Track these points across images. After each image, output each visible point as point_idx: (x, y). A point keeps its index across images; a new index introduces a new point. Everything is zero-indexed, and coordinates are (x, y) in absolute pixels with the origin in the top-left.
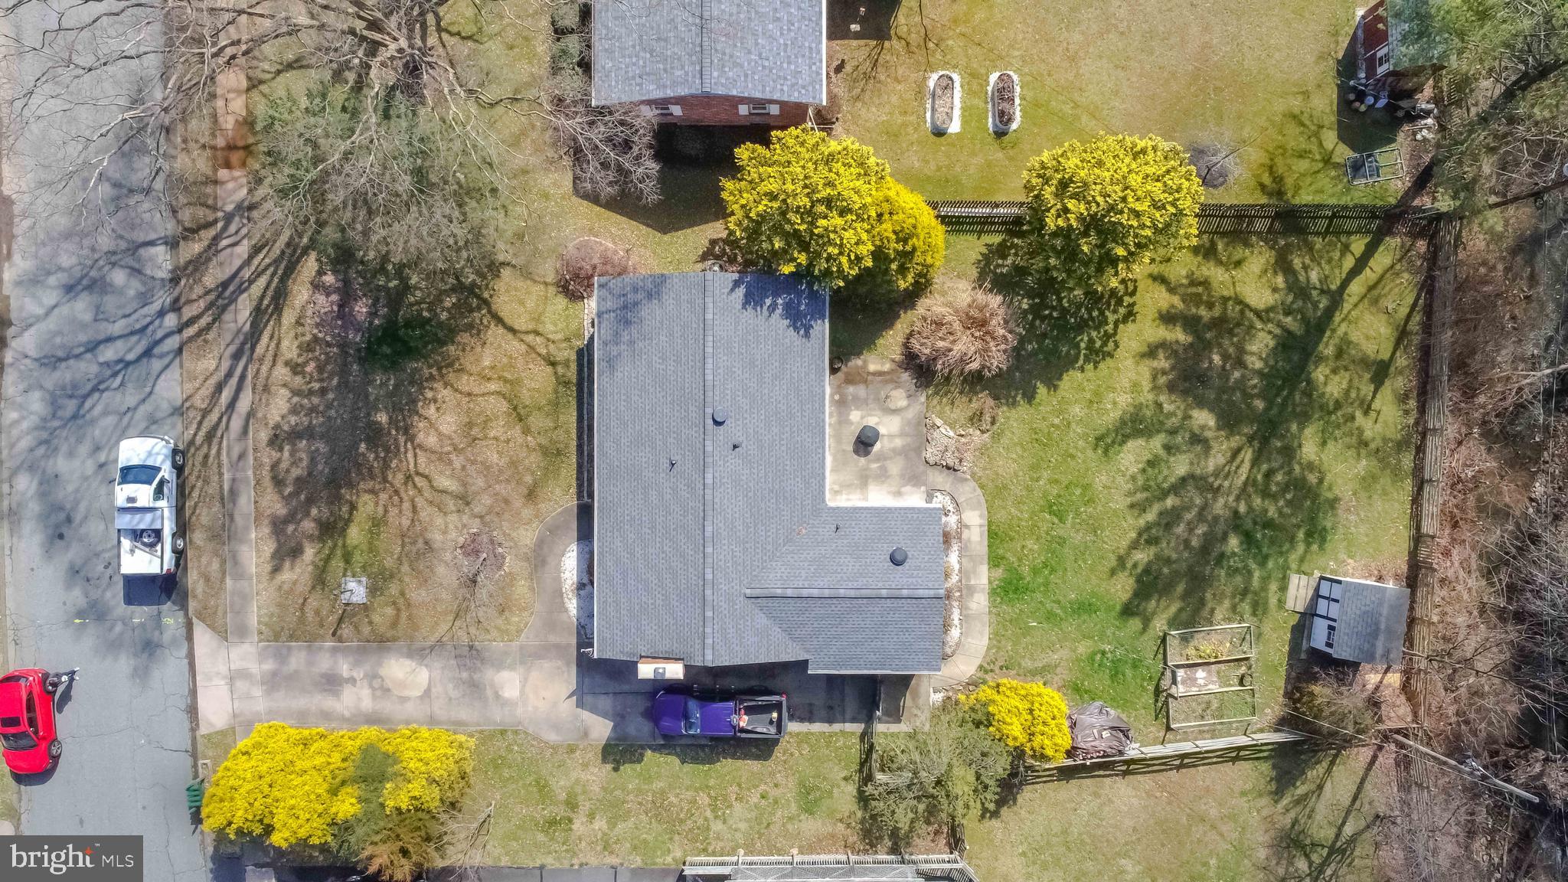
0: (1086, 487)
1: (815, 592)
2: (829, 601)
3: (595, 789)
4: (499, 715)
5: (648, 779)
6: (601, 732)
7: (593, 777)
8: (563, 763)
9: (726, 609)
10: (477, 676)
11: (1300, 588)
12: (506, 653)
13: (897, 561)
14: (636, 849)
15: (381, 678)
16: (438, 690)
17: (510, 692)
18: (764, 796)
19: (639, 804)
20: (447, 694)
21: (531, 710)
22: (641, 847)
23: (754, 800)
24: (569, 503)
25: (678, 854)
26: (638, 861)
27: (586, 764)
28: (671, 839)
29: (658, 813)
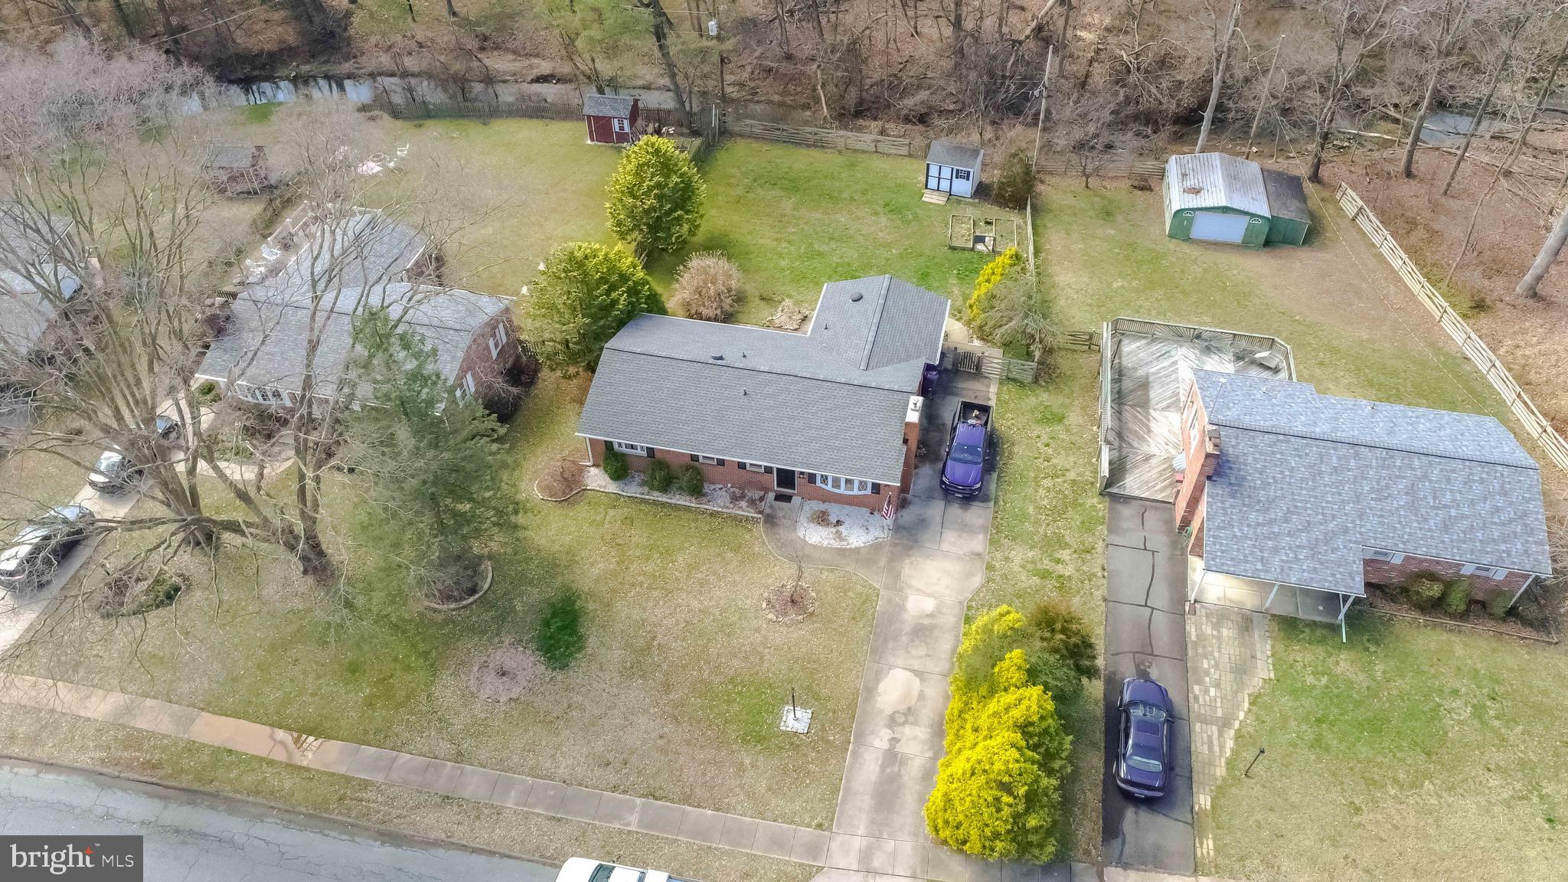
1: (872, 334)
2: (881, 330)
3: (1030, 554)
4: (950, 618)
5: (1025, 516)
6: (978, 543)
7: (1019, 555)
8: (1005, 577)
9: (872, 378)
10: (907, 629)
11: (929, 197)
12: (890, 601)
13: (860, 298)
14: (1089, 530)
15: (894, 713)
16: (916, 664)
17: (929, 605)
18: (1047, 445)
19: (1048, 525)
20: (921, 657)
21: (948, 592)
22: (1088, 526)
23: (1050, 451)
24: (760, 529)
25: (1095, 500)
26: (1102, 529)
27: (1007, 559)
28: (1081, 505)
29: (1057, 512)
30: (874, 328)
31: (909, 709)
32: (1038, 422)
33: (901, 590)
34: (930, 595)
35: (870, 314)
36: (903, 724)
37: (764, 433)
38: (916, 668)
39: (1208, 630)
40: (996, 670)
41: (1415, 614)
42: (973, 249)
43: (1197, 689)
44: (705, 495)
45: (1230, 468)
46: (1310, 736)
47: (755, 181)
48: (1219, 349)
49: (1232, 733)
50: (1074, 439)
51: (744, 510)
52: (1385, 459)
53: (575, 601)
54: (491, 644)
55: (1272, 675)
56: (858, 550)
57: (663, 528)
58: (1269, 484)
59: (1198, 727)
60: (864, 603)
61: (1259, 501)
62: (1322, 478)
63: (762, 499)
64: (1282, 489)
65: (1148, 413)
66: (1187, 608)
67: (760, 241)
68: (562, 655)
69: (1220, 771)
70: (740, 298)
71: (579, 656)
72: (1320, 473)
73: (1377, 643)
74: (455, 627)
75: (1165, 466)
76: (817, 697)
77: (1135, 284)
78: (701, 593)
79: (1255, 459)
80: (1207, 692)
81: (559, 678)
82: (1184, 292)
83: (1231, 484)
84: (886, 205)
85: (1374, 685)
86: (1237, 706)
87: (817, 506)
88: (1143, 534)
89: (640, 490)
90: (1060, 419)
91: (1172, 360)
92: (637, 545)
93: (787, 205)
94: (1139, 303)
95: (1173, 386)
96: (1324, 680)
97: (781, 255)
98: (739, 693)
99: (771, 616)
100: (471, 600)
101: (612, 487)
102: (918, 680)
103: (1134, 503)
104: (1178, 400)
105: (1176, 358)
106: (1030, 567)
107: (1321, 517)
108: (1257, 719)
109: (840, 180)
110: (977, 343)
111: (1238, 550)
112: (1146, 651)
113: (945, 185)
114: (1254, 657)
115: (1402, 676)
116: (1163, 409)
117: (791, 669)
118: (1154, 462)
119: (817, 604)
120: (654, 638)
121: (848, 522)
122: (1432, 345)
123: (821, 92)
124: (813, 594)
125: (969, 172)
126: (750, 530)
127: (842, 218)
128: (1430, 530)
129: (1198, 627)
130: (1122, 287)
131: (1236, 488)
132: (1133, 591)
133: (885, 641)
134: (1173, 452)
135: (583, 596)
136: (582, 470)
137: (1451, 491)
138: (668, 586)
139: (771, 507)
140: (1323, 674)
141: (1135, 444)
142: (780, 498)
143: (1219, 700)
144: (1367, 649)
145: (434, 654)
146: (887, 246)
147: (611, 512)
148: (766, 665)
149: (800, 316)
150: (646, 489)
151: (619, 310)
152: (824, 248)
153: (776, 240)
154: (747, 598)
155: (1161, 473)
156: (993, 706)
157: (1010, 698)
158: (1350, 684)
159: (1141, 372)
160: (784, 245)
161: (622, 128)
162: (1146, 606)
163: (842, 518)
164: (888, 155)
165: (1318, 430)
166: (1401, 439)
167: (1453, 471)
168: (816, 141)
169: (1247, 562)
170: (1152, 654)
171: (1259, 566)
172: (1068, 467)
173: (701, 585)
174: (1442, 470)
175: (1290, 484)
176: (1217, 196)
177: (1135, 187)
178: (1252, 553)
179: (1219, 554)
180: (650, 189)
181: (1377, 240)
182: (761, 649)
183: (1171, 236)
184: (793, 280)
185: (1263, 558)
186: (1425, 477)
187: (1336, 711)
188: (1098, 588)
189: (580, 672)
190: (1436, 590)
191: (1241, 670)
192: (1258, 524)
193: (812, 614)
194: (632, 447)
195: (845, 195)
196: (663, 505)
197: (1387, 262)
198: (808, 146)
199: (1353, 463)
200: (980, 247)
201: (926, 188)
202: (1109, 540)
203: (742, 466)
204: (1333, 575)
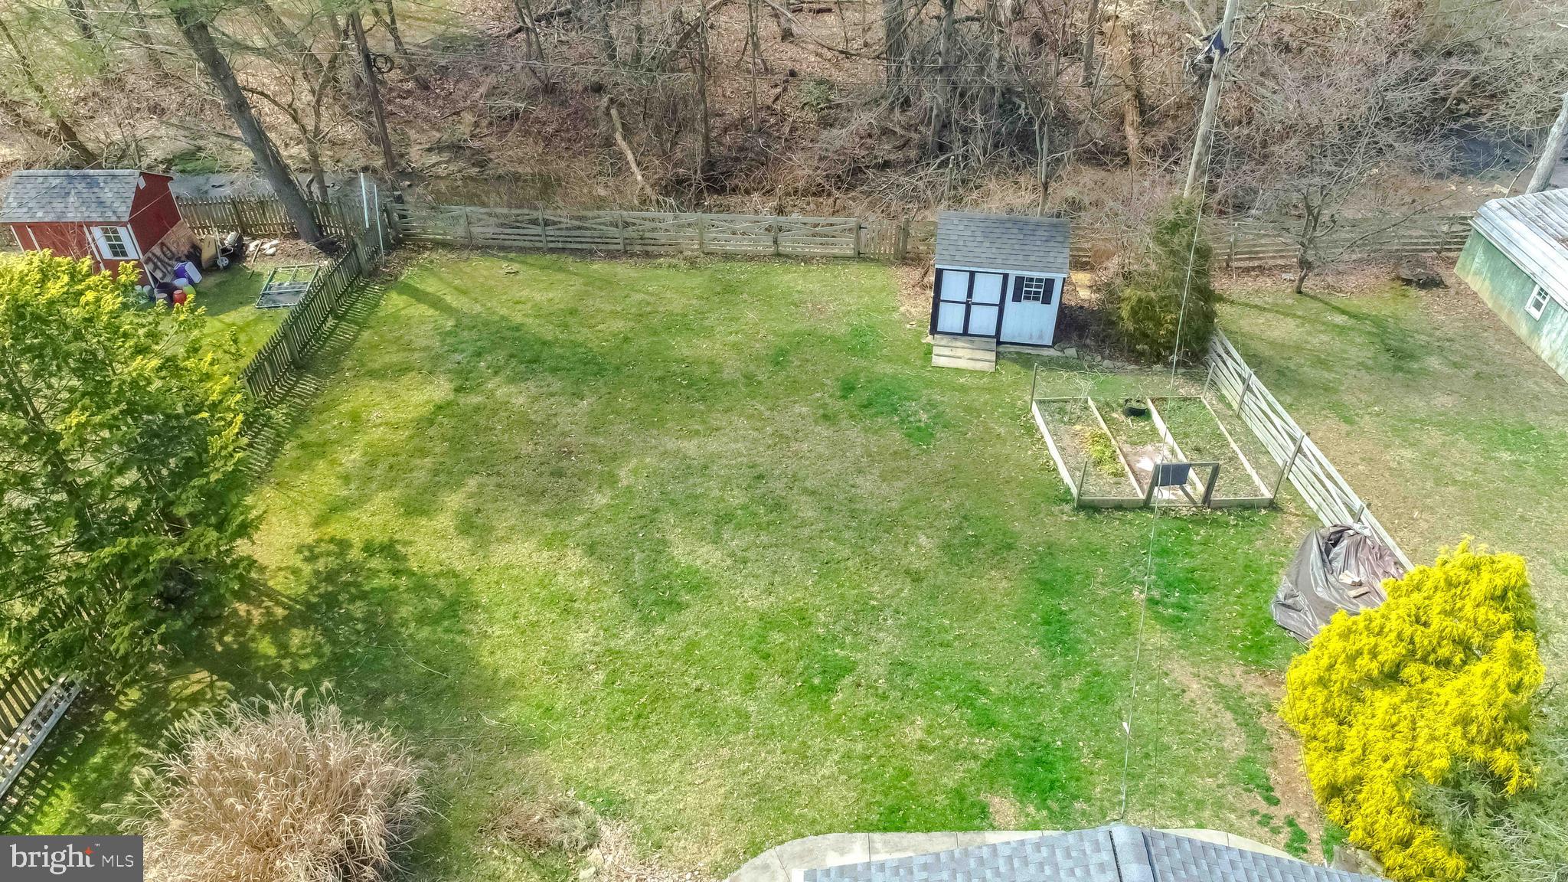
0: (767, 622)
11: (953, 356)
42: (1151, 506)
47: (479, 354)
84: (848, 388)
93: (575, 418)
109: (707, 331)
113: (983, 320)
123: (624, 146)
125: (1050, 283)
127: (737, 441)
161: (117, 249)
168: (630, 242)
177: (1408, 282)
184: (618, 722)
198: (611, 255)
200: (1165, 494)
201: (937, 331)
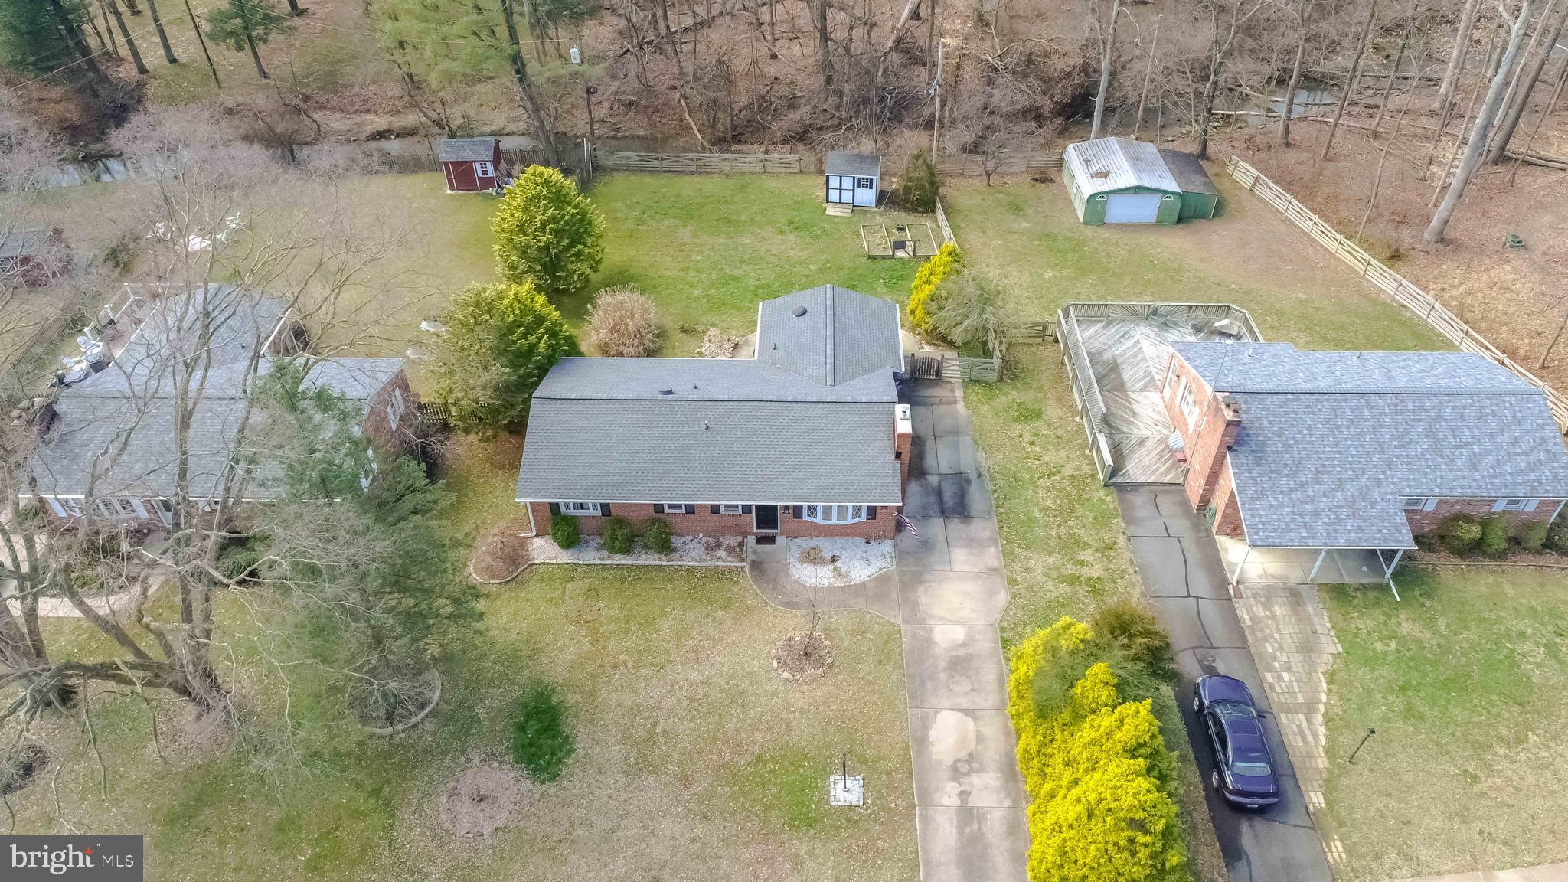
1: (829, 347)
2: (837, 342)
3: (1050, 561)
4: (985, 644)
5: (1032, 521)
6: (992, 556)
7: (1039, 563)
8: (1030, 589)
9: (844, 392)
10: (943, 664)
11: (831, 211)
12: (914, 636)
13: (804, 313)
14: (1104, 526)
15: (956, 762)
16: (964, 702)
17: (958, 634)
18: (1033, 443)
19: (1059, 526)
20: (966, 693)
21: (974, 616)
22: (1102, 520)
23: (1037, 449)
24: (748, 579)
25: (1102, 493)
26: (1118, 522)
27: (1027, 570)
28: (1088, 500)
29: (1066, 512)
30: (830, 341)
31: (970, 754)
32: (1015, 421)
33: (923, 621)
34: (957, 623)
35: (823, 327)
36: (968, 774)
37: (737, 468)
38: (964, 706)
39: (1260, 612)
40: (1078, 690)
41: (1455, 561)
42: (893, 256)
43: (1268, 676)
44: (675, 550)
45: (1248, 435)
46: (1399, 705)
47: (644, 212)
48: (1176, 324)
49: (1320, 718)
50: (1059, 432)
51: (723, 560)
52: (1396, 405)
53: (550, 697)
54: (458, 765)
55: (1340, 649)
56: (863, 584)
57: (635, 595)
58: (1290, 446)
59: (1283, 716)
60: (886, 643)
61: (1286, 465)
62: (1341, 432)
63: (741, 545)
64: (1305, 449)
65: (1128, 396)
66: (1232, 592)
67: (666, 273)
68: (549, 763)
69: (1322, 762)
70: (661, 334)
71: (570, 761)
72: (1338, 427)
73: (1429, 596)
74: (407, 752)
75: (1161, 447)
76: (864, 761)
77: (1066, 272)
78: (698, 662)
79: (1270, 423)
80: (1280, 678)
81: (552, 792)
82: (1115, 275)
83: (1253, 451)
84: (791, 222)
85: (1443, 642)
86: (1316, 688)
87: (805, 543)
88: (1161, 521)
89: (598, 555)
90: (1038, 415)
91: (1133, 341)
92: (609, 619)
93: (685, 234)
94: (1076, 290)
95: (1143, 365)
96: (1393, 644)
97: (692, 285)
98: (772, 771)
99: (786, 675)
100: (421, 715)
101: (565, 557)
102: (970, 722)
103: (1143, 489)
104: (1153, 379)
105: (1136, 338)
106: (1055, 574)
107: (1351, 472)
108: (1341, 698)
109: (736, 203)
110: (928, 349)
111: (1279, 520)
112: (1204, 644)
113: (847, 196)
114: (1314, 632)
115: (1467, 628)
116: (1141, 390)
117: (825, 733)
118: (1149, 444)
119: (834, 653)
120: (655, 725)
121: (845, 555)
122: (1367, 297)
123: (690, 120)
124: (827, 642)
125: (871, 180)
126: (736, 582)
127: (747, 240)
128: (1460, 470)
129: (1249, 610)
130: (1054, 276)
131: (1259, 454)
132: (1170, 580)
133: (923, 683)
134: (1165, 432)
135: (559, 689)
136: (523, 543)
137: (1468, 427)
138: (657, 661)
139: (755, 552)
140: (1390, 638)
141: (1125, 429)
142: (761, 540)
143: (1295, 684)
144: (1423, 605)
145: (386, 790)
146: (804, 263)
147: (569, 586)
148: (795, 732)
149: (730, 344)
150: (605, 553)
151: (539, 354)
152: (736, 272)
153: (683, 270)
154: (753, 658)
155: (1160, 455)
156: (1086, 732)
157: (1106, 720)
158: (1419, 642)
159: (1107, 356)
160: (693, 273)
161: (485, 172)
162: (1189, 596)
163: (837, 553)
164: (778, 174)
165: (1322, 384)
166: (1402, 382)
167: (1464, 407)
168: (699, 167)
169: (1290, 531)
170: (1212, 647)
171: (1304, 534)
172: (1062, 462)
173: (697, 653)
174: (1453, 408)
175: (1311, 442)
176: (1126, 177)
178: (1293, 520)
179: (1260, 527)
180: (544, 224)
181: (1280, 205)
182: (784, 715)
183: (1086, 223)
184: (711, 309)
185: (1305, 525)
186: (1439, 417)
187: (1416, 675)
188: (1133, 585)
189: (574, 779)
190: (1475, 531)
191: (1307, 648)
192: (1291, 489)
193: (831, 666)
194: (582, 507)
195: (743, 218)
196: (629, 567)
197: (1296, 226)
198: (692, 173)
199: (1366, 413)
200: (900, 253)
201: (827, 201)
202: (1129, 532)
203: (715, 509)
204: (1380, 531)
